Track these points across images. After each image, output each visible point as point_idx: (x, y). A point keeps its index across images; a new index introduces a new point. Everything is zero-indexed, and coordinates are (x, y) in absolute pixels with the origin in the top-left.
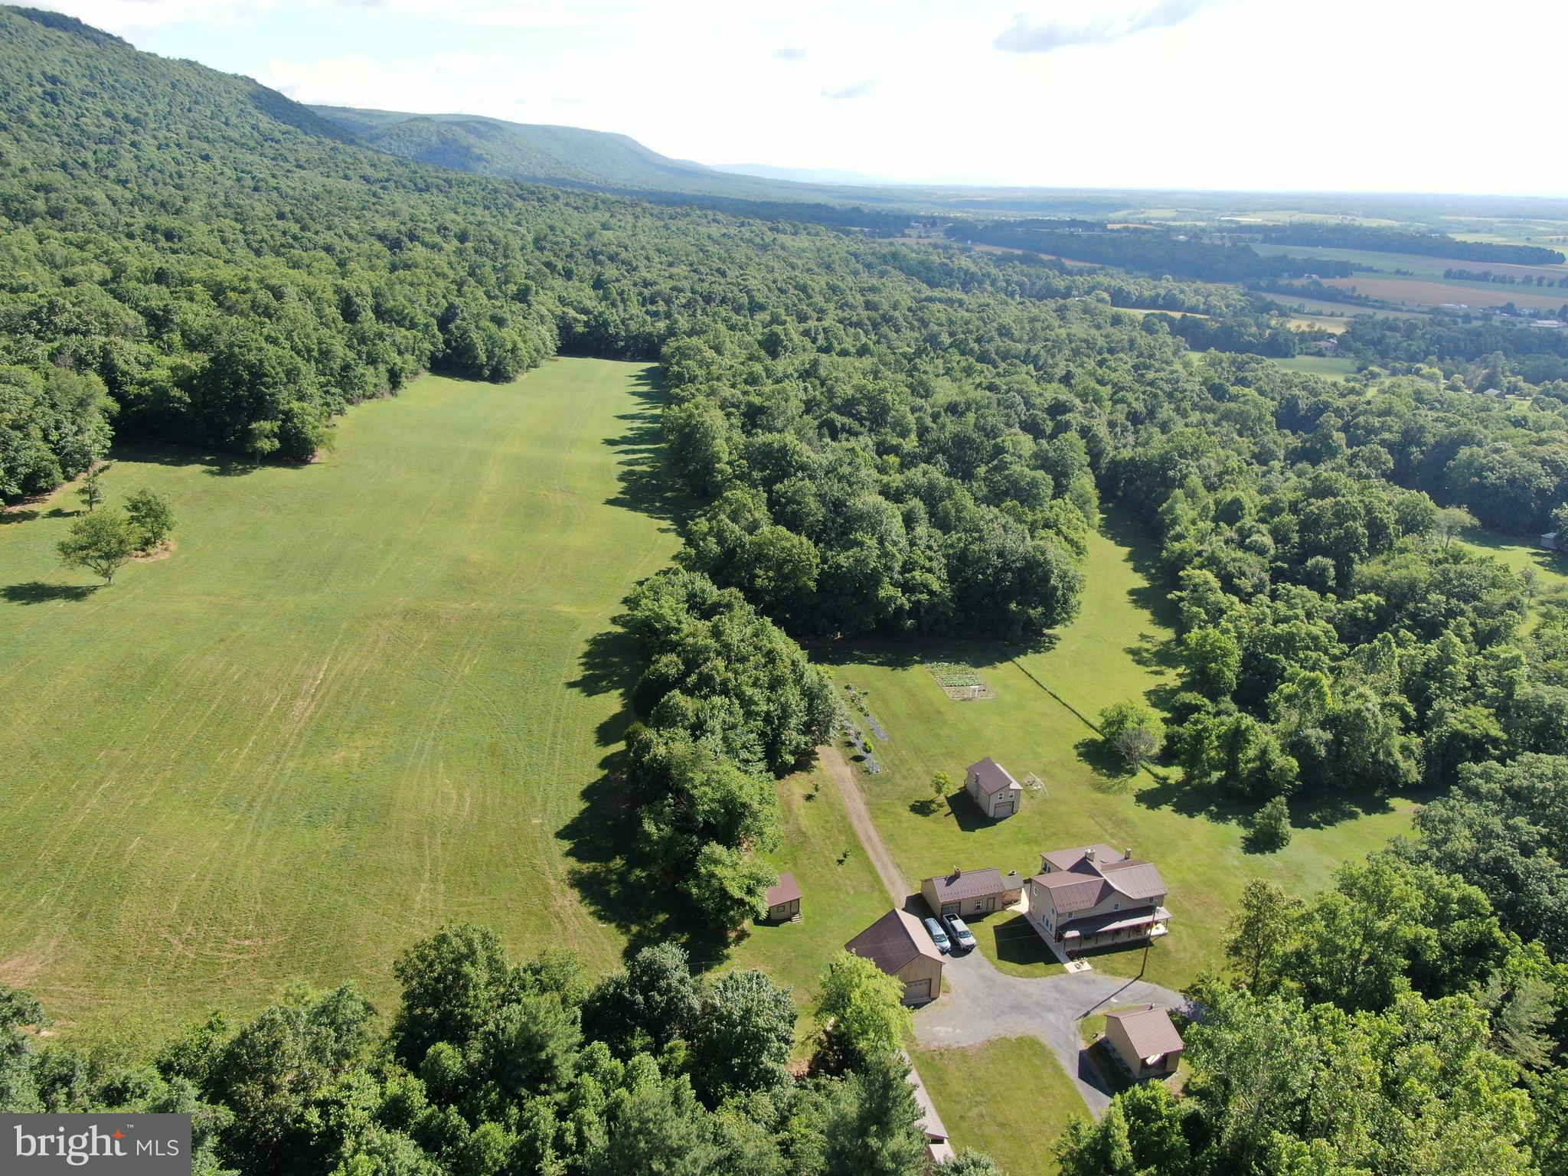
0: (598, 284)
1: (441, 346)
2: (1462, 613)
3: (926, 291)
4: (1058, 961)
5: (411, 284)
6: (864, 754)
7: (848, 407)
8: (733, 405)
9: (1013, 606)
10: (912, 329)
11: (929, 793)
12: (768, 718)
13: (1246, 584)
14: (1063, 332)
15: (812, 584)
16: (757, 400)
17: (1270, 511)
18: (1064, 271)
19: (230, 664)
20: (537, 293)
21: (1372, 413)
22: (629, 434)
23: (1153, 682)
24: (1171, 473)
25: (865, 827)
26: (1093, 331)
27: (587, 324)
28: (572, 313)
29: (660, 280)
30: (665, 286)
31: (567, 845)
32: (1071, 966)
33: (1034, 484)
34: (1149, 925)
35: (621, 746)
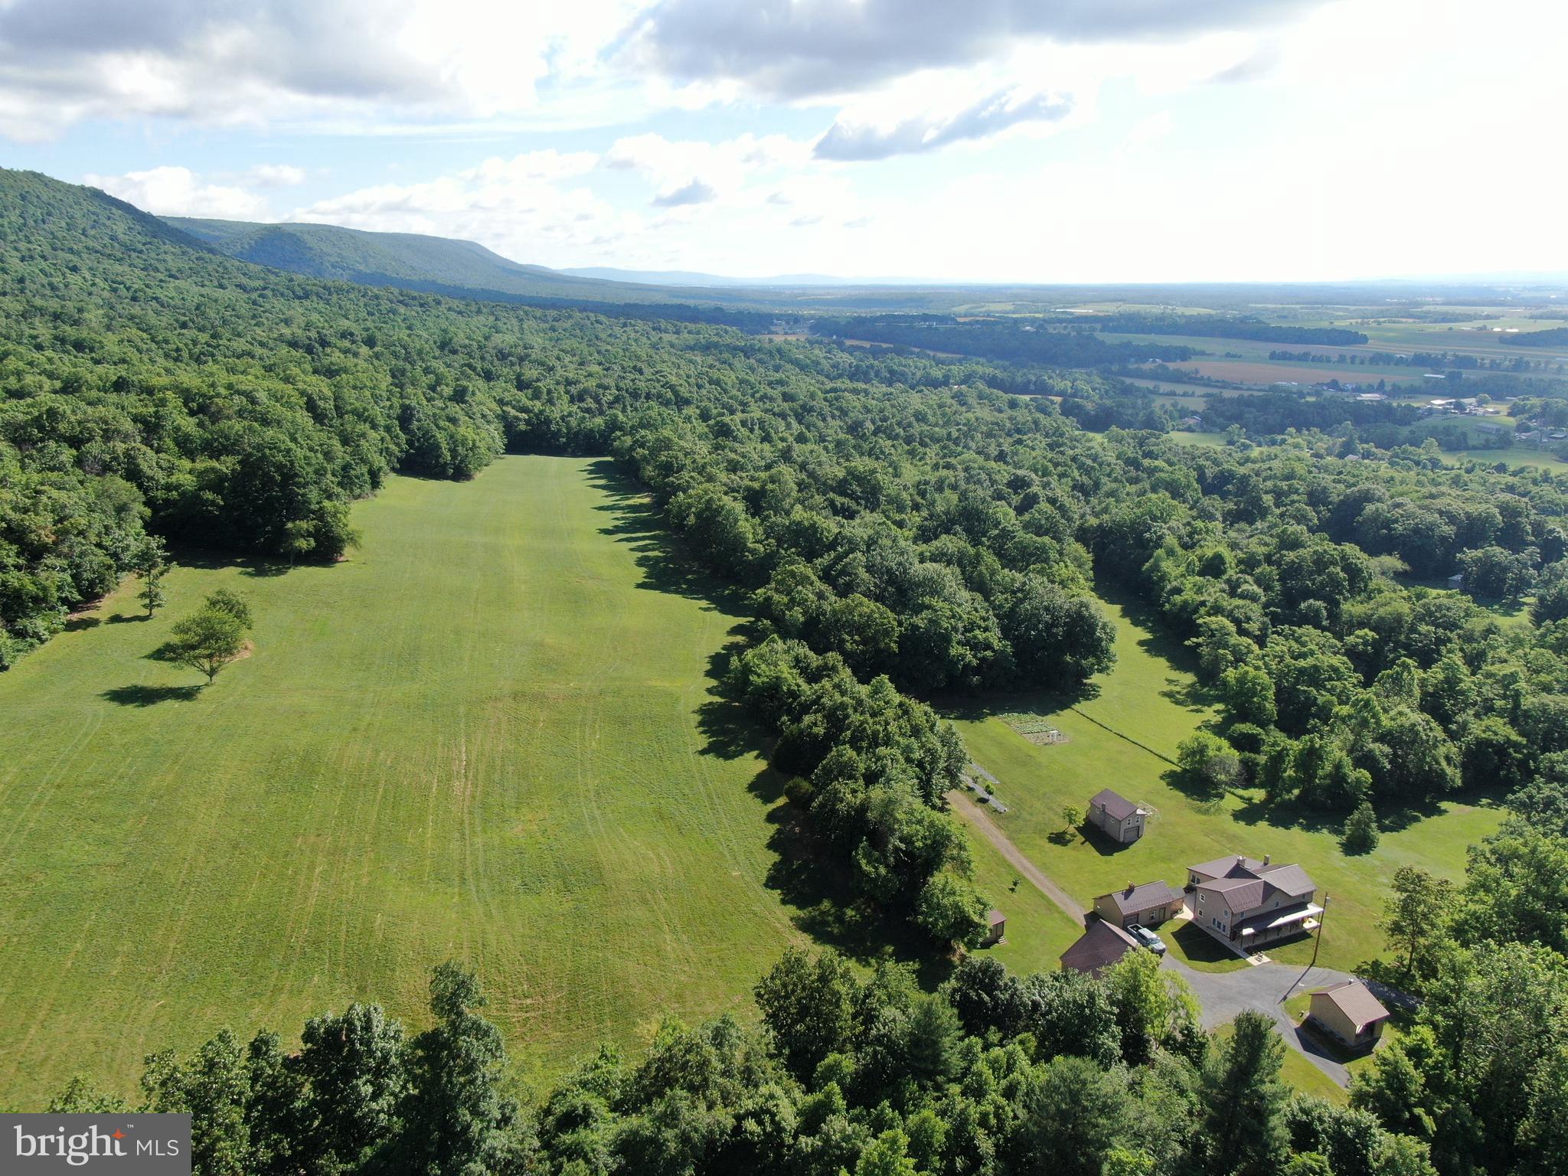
0: (521, 385)
1: (405, 447)
2: (1450, 640)
3: (829, 383)
4: (1239, 957)
5: (355, 387)
6: (986, 796)
7: (841, 488)
8: (733, 490)
9: (1068, 658)
10: (833, 417)
11: (1061, 825)
13: (1254, 628)
14: (970, 415)
15: (893, 646)
16: (756, 485)
17: (1249, 564)
18: (939, 362)
19: (377, 752)
20: (473, 394)
21: (1275, 477)
22: (619, 523)
23: (1198, 719)
24: (1147, 535)
25: (1016, 859)
26: (997, 415)
27: (528, 422)
28: (513, 412)
29: (581, 379)
30: (591, 384)
31: (777, 894)
32: (1252, 960)
33: (1042, 549)
34: (1303, 920)
35: (781, 801)
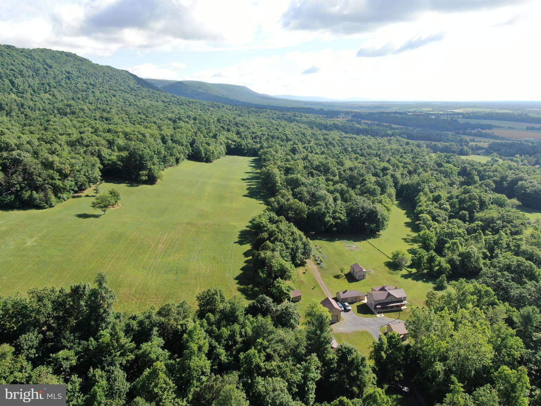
0: (238, 133)
1: (191, 151)
2: (507, 227)
3: (344, 135)
4: (374, 314)
5: (181, 133)
6: (320, 263)
7: (317, 168)
8: (281, 168)
9: (366, 224)
10: (339, 146)
11: (340, 273)
12: (292, 249)
13: (439, 219)
14: (389, 147)
15: (305, 216)
16: (289, 166)
17: (450, 198)
18: (392, 128)
19: (140, 234)
20: (219, 136)
21: (490, 171)
22: (249, 177)
23: (410, 247)
24: (419, 188)
25: (320, 281)
26: (399, 147)
27: (235, 145)
28: (230, 142)
29: (258, 132)
30: (259, 134)
31: (237, 281)
32: (378, 315)
33: (374, 190)
34: (402, 306)
35: (251, 257)
